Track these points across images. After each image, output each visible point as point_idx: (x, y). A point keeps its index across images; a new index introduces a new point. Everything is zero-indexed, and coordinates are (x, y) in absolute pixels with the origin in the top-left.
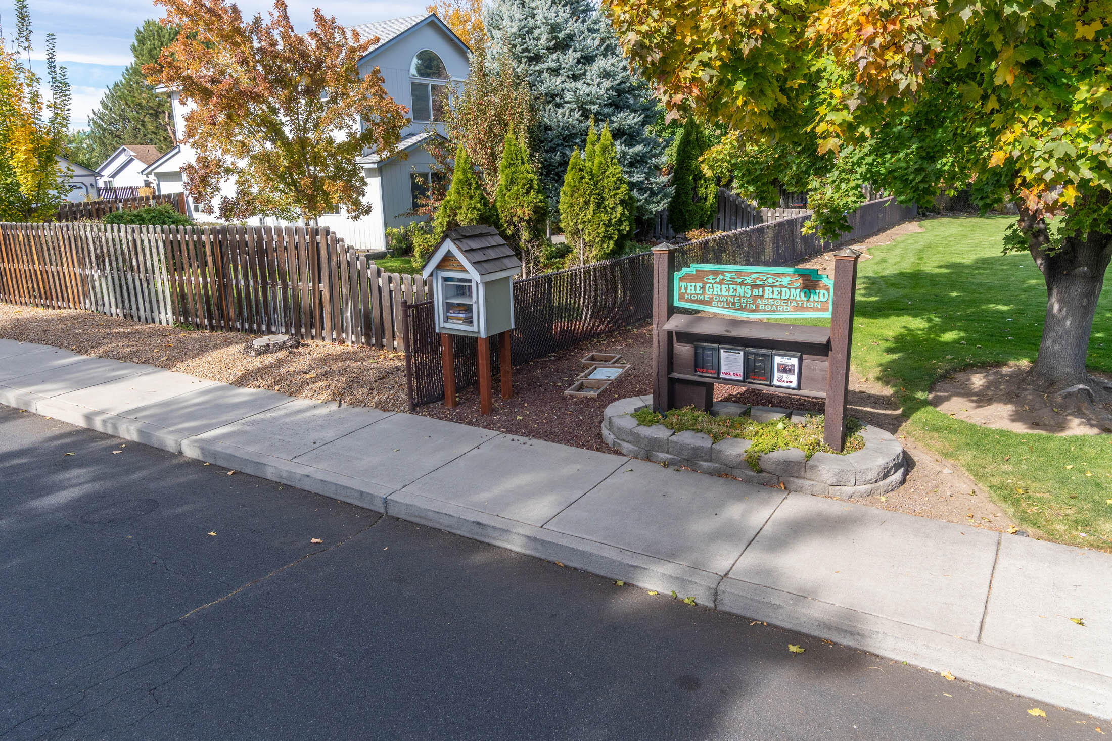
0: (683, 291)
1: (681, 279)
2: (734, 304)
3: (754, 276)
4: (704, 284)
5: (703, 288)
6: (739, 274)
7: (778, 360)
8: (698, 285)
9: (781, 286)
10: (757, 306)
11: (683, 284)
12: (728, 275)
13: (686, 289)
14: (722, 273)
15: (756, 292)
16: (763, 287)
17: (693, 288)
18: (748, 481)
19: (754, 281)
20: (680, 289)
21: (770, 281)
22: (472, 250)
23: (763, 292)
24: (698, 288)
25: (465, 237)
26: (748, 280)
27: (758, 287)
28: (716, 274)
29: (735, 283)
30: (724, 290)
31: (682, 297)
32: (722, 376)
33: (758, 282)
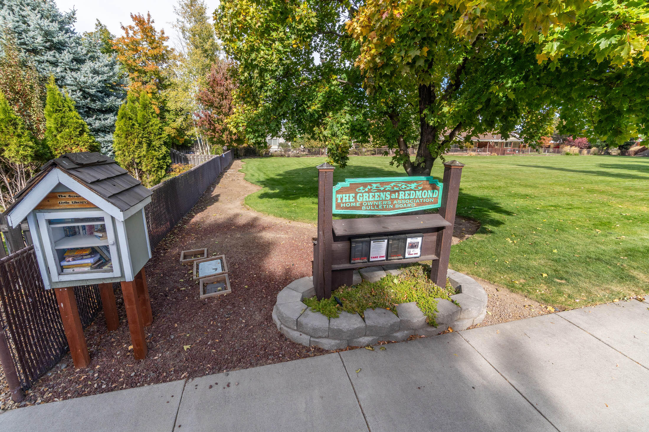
0: (339, 201)
1: (338, 192)
2: (378, 206)
3: (392, 184)
4: (356, 194)
5: (355, 198)
6: (382, 184)
7: (409, 240)
8: (351, 195)
9: (411, 190)
10: (394, 206)
11: (339, 196)
12: (374, 185)
13: (342, 199)
14: (370, 184)
15: (393, 196)
16: (398, 191)
17: (348, 198)
18: (430, 336)
19: (393, 188)
20: (337, 199)
21: (404, 187)
22: (98, 181)
23: (398, 196)
24: (351, 198)
25: (83, 166)
26: (388, 187)
27: (394, 192)
28: (365, 185)
29: (379, 191)
30: (371, 197)
31: (338, 206)
32: (371, 260)
33: (395, 189)
